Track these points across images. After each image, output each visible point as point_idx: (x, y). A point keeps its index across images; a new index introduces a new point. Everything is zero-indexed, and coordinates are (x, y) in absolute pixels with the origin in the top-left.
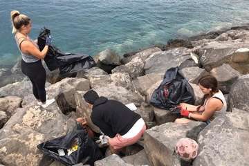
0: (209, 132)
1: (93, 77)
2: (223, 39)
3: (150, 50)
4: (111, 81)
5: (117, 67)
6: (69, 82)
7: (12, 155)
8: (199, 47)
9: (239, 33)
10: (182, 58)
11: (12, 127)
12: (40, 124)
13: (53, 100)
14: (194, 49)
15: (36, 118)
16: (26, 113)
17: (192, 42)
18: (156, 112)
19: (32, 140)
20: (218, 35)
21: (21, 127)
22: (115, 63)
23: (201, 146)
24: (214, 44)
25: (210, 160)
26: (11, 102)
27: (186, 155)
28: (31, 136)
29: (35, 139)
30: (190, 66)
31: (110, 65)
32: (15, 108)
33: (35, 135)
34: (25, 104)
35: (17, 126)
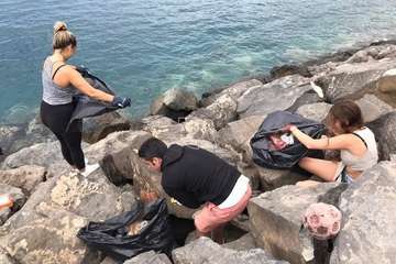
0: (356, 193)
1: (157, 129)
2: (359, 60)
3: (244, 84)
4: (185, 133)
5: (193, 113)
6: (119, 138)
7: (36, 252)
8: (322, 74)
9: (385, 50)
10: (297, 90)
11: (35, 208)
12: (78, 202)
13: (97, 166)
14: (315, 77)
15: (72, 193)
16: (55, 184)
17: (310, 68)
18: (262, 174)
19: (67, 227)
20: (351, 55)
21: (49, 207)
22: (189, 107)
23: (345, 215)
24: (346, 67)
25: (363, 236)
26: (30, 173)
27: (323, 230)
28: (65, 220)
29: (71, 225)
30: (312, 102)
31: (182, 111)
32: (36, 183)
33: (71, 219)
34: (51, 176)
35: (43, 206)
